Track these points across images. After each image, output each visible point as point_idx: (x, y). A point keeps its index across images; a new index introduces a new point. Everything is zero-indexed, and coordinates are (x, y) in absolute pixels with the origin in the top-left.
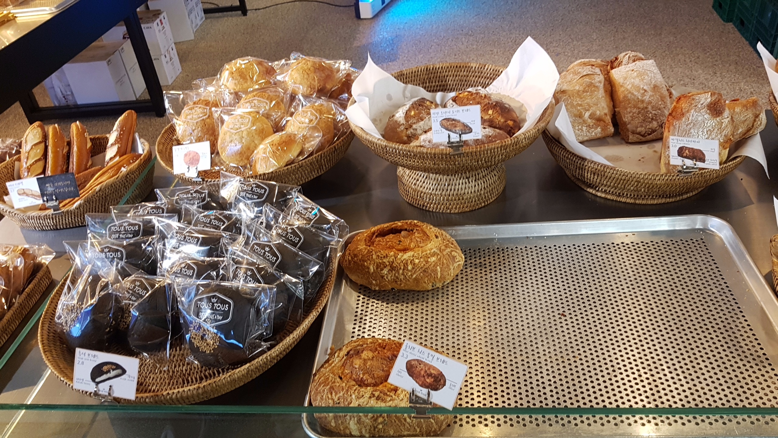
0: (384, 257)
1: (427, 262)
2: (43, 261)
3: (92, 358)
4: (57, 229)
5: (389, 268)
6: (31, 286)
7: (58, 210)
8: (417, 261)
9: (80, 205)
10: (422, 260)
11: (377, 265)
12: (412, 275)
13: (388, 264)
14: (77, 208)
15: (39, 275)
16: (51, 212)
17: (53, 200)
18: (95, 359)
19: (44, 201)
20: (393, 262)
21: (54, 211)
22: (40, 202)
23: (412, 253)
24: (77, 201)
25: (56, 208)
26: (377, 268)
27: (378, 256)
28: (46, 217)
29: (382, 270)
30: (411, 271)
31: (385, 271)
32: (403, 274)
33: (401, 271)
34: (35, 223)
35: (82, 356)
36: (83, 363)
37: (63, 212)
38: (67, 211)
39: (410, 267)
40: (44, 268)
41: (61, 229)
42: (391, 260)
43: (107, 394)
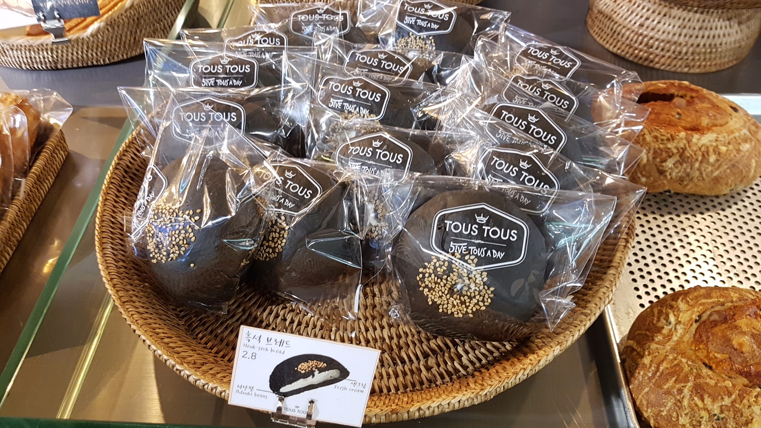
0: (668, 140)
1: (738, 151)
2: (52, 121)
3: (276, 348)
4: (57, 69)
5: (677, 158)
6: (40, 163)
7: (62, 36)
8: (723, 149)
9: (98, 30)
10: (731, 147)
11: (655, 152)
12: (712, 172)
13: (675, 151)
14: (92, 35)
15: (50, 144)
16: (51, 38)
17: (55, 18)
18: (282, 349)
19: (39, 20)
20: (684, 149)
21: (56, 37)
22: (33, 20)
23: (715, 135)
24: (92, 22)
25: (58, 33)
26: (654, 158)
27: (656, 137)
28: (42, 47)
29: (665, 161)
30: (713, 165)
31: (670, 163)
32: (699, 169)
33: (697, 165)
34: (23, 56)
35: (254, 342)
36: (254, 356)
37: (69, 41)
38: (77, 40)
39: (712, 158)
40: (57, 133)
41: (63, 69)
42: (682, 145)
43: (304, 416)
